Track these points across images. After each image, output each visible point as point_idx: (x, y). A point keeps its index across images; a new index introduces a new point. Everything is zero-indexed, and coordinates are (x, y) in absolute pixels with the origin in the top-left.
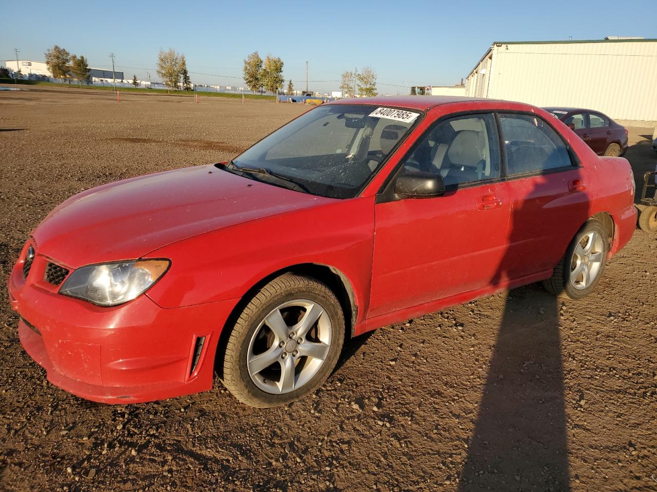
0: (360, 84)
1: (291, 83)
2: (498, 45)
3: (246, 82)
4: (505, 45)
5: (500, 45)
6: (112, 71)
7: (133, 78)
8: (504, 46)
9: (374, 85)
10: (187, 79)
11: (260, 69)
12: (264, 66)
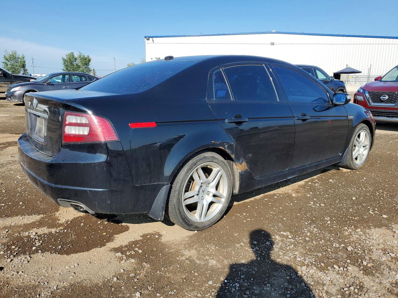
1: (94, 71)
2: (147, 38)
5: (149, 38)
8: (151, 39)
10: (25, 70)
11: (75, 63)
12: (77, 62)
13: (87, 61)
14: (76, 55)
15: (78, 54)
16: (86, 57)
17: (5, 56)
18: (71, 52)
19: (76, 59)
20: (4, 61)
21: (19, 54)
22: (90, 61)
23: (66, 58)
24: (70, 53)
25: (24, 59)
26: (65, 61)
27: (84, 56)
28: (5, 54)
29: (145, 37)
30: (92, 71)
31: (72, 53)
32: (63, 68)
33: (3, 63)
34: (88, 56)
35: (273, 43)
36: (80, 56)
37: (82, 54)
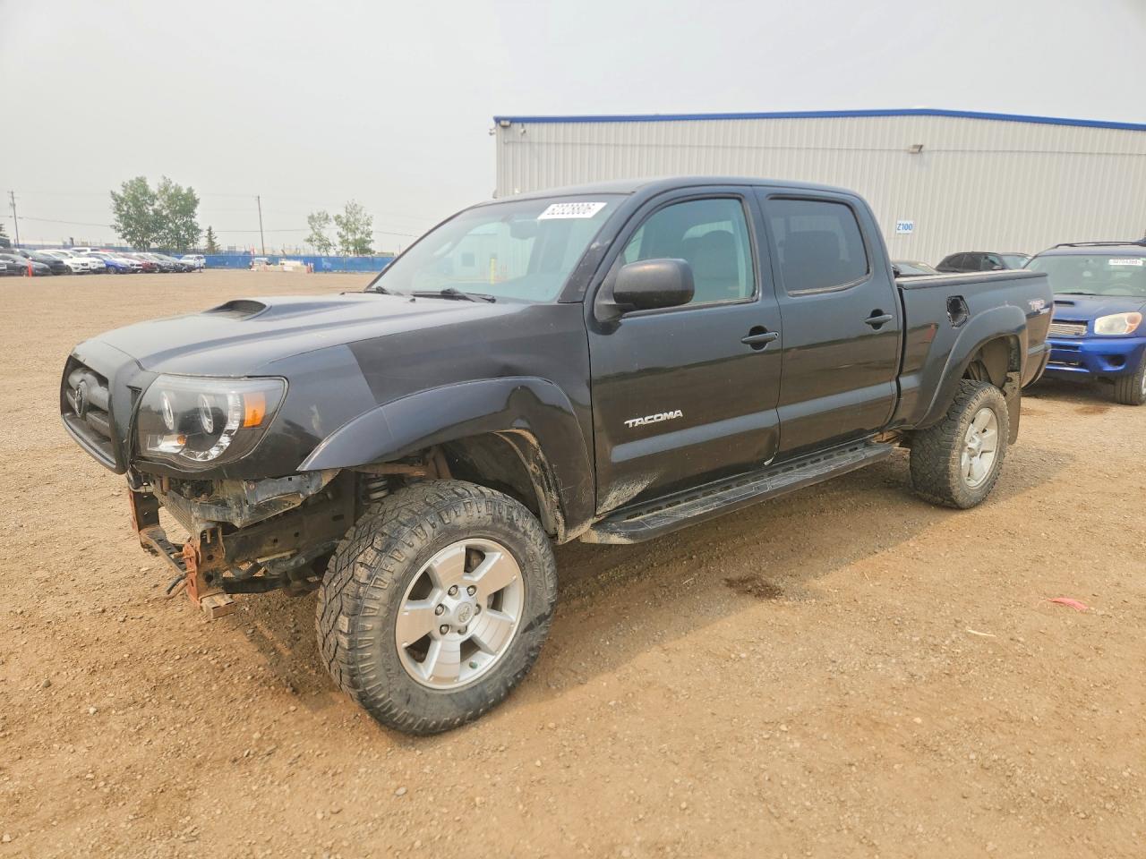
0: (344, 233)
1: (210, 234)
2: (503, 123)
3: (120, 234)
4: (520, 125)
5: (507, 123)
8: (517, 127)
9: (368, 235)
11: (150, 208)
12: (157, 205)
13: (185, 204)
14: (153, 188)
15: (162, 181)
16: (185, 191)
18: (139, 176)
19: (153, 197)
22: (195, 202)
23: (122, 194)
24: (134, 179)
26: (120, 202)
27: (178, 190)
29: (498, 120)
30: (206, 233)
31: (141, 181)
32: (114, 223)
34: (190, 190)
35: (921, 147)
36: (166, 189)
37: (174, 184)
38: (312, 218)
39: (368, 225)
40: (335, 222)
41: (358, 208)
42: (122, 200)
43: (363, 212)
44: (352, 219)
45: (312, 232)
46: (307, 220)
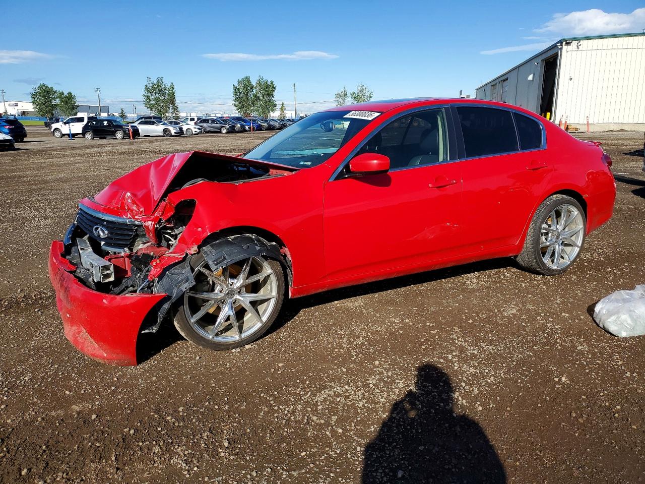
1: (282, 107)
2: (567, 42)
3: (236, 108)
4: (577, 42)
5: (570, 41)
6: (98, 105)
7: (121, 111)
8: (574, 43)
10: (175, 108)
11: (252, 93)
12: (254, 91)
13: (269, 89)
14: (254, 82)
15: (258, 78)
16: (269, 83)
17: (146, 86)
18: (246, 76)
19: (252, 87)
20: (146, 94)
21: (167, 83)
22: (274, 88)
23: (238, 86)
24: (244, 78)
25: (174, 90)
26: (236, 90)
27: (266, 82)
28: (146, 83)
30: (280, 107)
31: (248, 78)
32: (233, 102)
33: (144, 96)
34: (272, 82)
36: (260, 83)
37: (264, 79)
38: (338, 95)
39: (370, 97)
40: (351, 96)
41: (364, 88)
42: (239, 90)
43: (367, 90)
44: (360, 94)
45: (337, 103)
46: (334, 96)
